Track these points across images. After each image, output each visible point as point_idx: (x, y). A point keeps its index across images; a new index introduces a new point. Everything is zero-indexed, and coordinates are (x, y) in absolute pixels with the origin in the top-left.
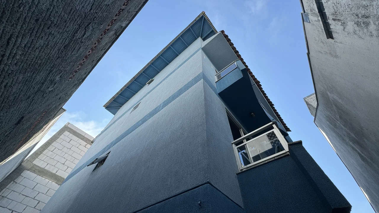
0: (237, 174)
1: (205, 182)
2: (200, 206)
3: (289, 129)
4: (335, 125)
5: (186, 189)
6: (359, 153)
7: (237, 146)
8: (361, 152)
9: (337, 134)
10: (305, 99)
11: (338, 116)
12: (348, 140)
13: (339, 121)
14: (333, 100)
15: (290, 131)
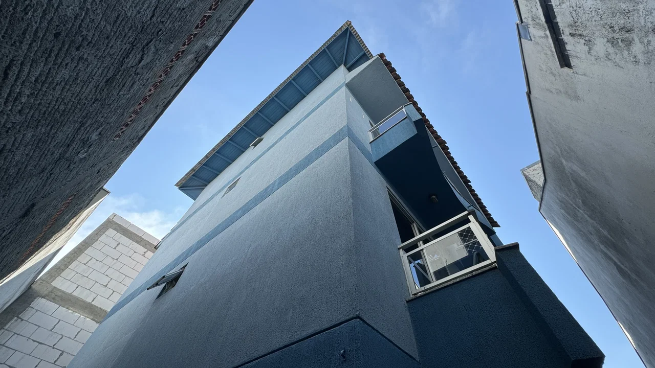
0: (407, 302)
1: (351, 316)
2: (344, 357)
3: (496, 222)
4: (575, 216)
5: (318, 328)
6: (615, 264)
7: (407, 252)
8: (620, 261)
9: (579, 231)
10: (523, 171)
11: (580, 201)
12: (596, 242)
13: (582, 208)
14: (571, 174)
15: (499, 226)
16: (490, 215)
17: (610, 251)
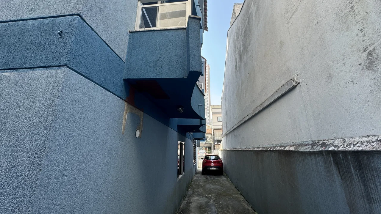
0: (130, 32)
2: (60, 35)
3: (207, 28)
4: (238, 38)
6: (236, 63)
7: (143, 5)
8: (238, 62)
9: (235, 46)
10: (235, 4)
11: (244, 30)
12: (237, 52)
13: (242, 35)
14: (250, 13)
15: (207, 31)
16: (207, 22)
17: (238, 57)
